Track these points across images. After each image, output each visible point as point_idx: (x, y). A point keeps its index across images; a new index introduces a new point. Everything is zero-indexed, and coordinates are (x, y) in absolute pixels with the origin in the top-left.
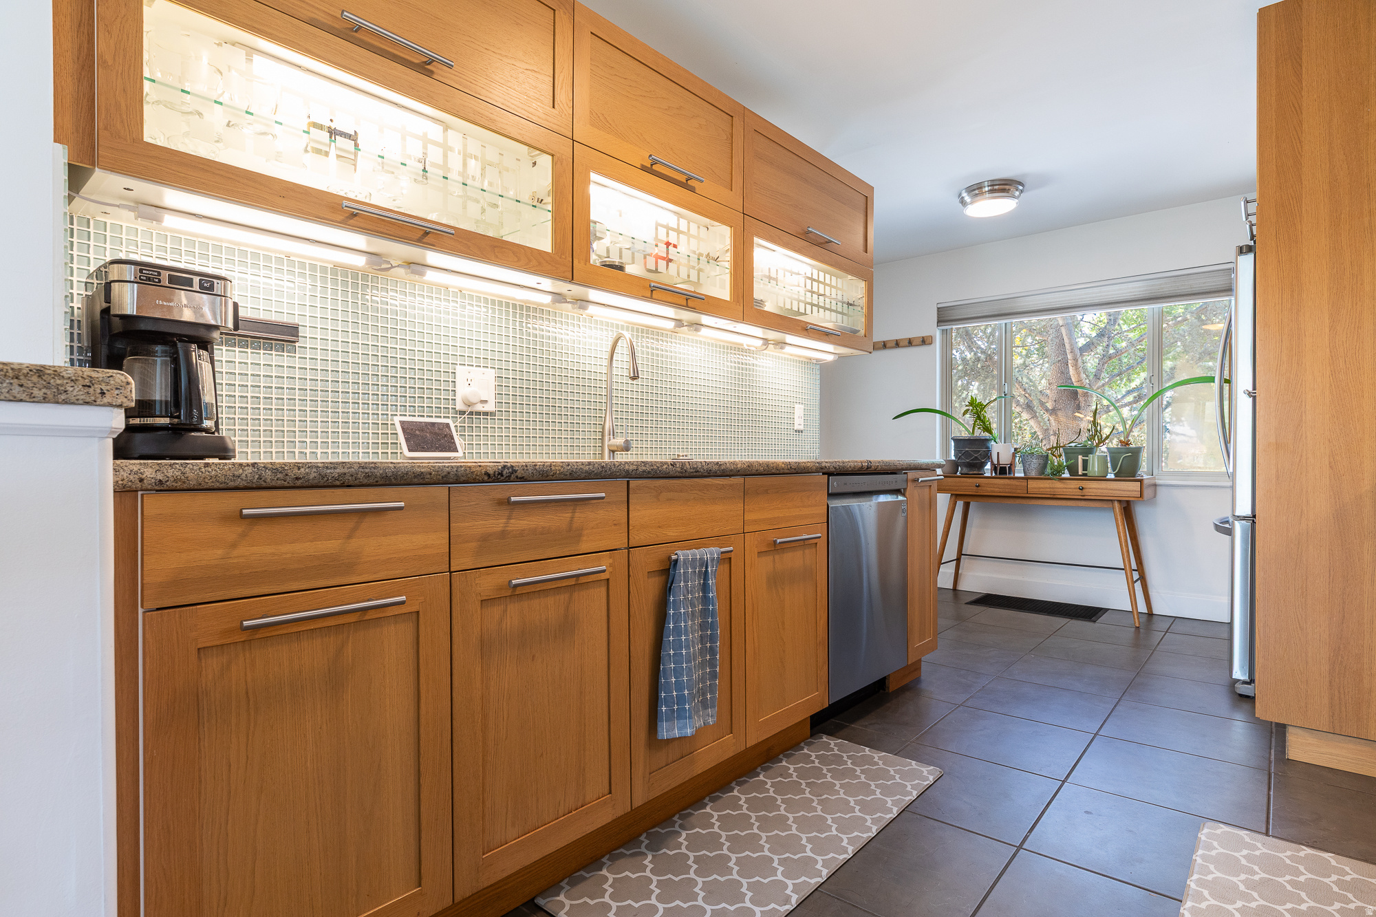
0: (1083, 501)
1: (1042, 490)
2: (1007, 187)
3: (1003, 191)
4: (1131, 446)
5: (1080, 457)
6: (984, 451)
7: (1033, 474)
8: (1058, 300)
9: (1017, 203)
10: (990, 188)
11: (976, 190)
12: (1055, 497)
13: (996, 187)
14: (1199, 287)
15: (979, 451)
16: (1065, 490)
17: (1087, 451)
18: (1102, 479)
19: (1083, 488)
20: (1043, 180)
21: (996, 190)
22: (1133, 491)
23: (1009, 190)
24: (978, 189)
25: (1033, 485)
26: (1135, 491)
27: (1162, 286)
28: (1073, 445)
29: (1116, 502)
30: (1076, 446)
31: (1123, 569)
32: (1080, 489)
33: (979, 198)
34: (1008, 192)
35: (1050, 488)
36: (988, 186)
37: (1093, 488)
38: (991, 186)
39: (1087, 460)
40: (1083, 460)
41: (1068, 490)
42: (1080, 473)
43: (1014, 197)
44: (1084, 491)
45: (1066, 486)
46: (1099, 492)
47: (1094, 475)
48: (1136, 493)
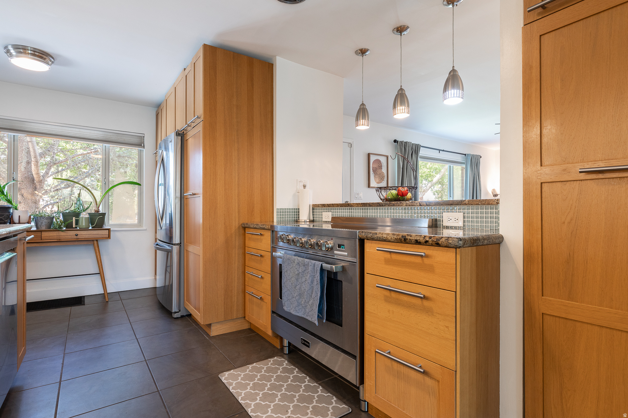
0: (78, 241)
1: (51, 237)
2: (44, 57)
3: (41, 57)
4: (100, 212)
5: (74, 218)
6: (7, 215)
7: (44, 228)
8: (54, 130)
9: (49, 68)
10: (32, 52)
11: (21, 49)
12: (61, 240)
13: (37, 54)
14: (127, 141)
15: (4, 215)
16: (66, 236)
17: (77, 214)
18: (87, 229)
19: (77, 235)
20: (67, 63)
21: (36, 55)
22: (105, 235)
23: (45, 58)
24: (23, 49)
25: (44, 234)
26: (106, 235)
27: (111, 137)
28: (67, 211)
29: (95, 241)
30: (69, 212)
31: (99, 274)
32: (76, 235)
33: (23, 55)
34: (44, 60)
35: (57, 236)
36: (31, 51)
37: (83, 234)
38: (33, 51)
39: (78, 220)
40: (76, 220)
41: (68, 236)
42: (74, 227)
43: (48, 64)
44: (78, 236)
45: (67, 234)
46: (87, 236)
47: (83, 228)
48: (106, 236)
